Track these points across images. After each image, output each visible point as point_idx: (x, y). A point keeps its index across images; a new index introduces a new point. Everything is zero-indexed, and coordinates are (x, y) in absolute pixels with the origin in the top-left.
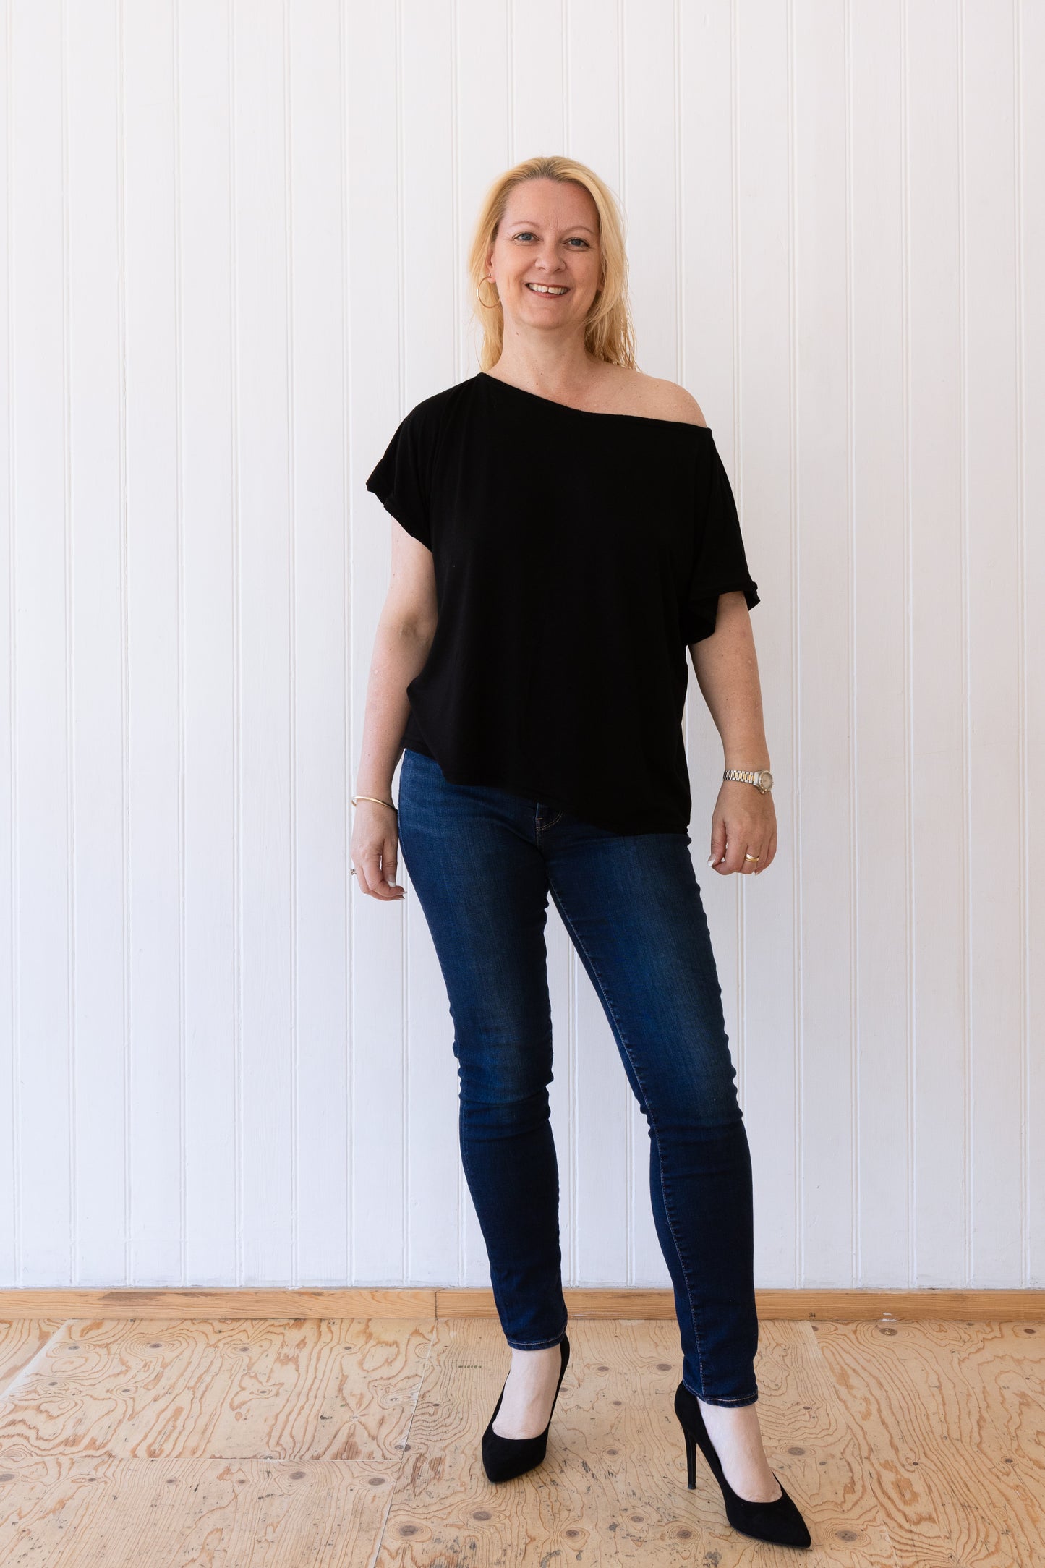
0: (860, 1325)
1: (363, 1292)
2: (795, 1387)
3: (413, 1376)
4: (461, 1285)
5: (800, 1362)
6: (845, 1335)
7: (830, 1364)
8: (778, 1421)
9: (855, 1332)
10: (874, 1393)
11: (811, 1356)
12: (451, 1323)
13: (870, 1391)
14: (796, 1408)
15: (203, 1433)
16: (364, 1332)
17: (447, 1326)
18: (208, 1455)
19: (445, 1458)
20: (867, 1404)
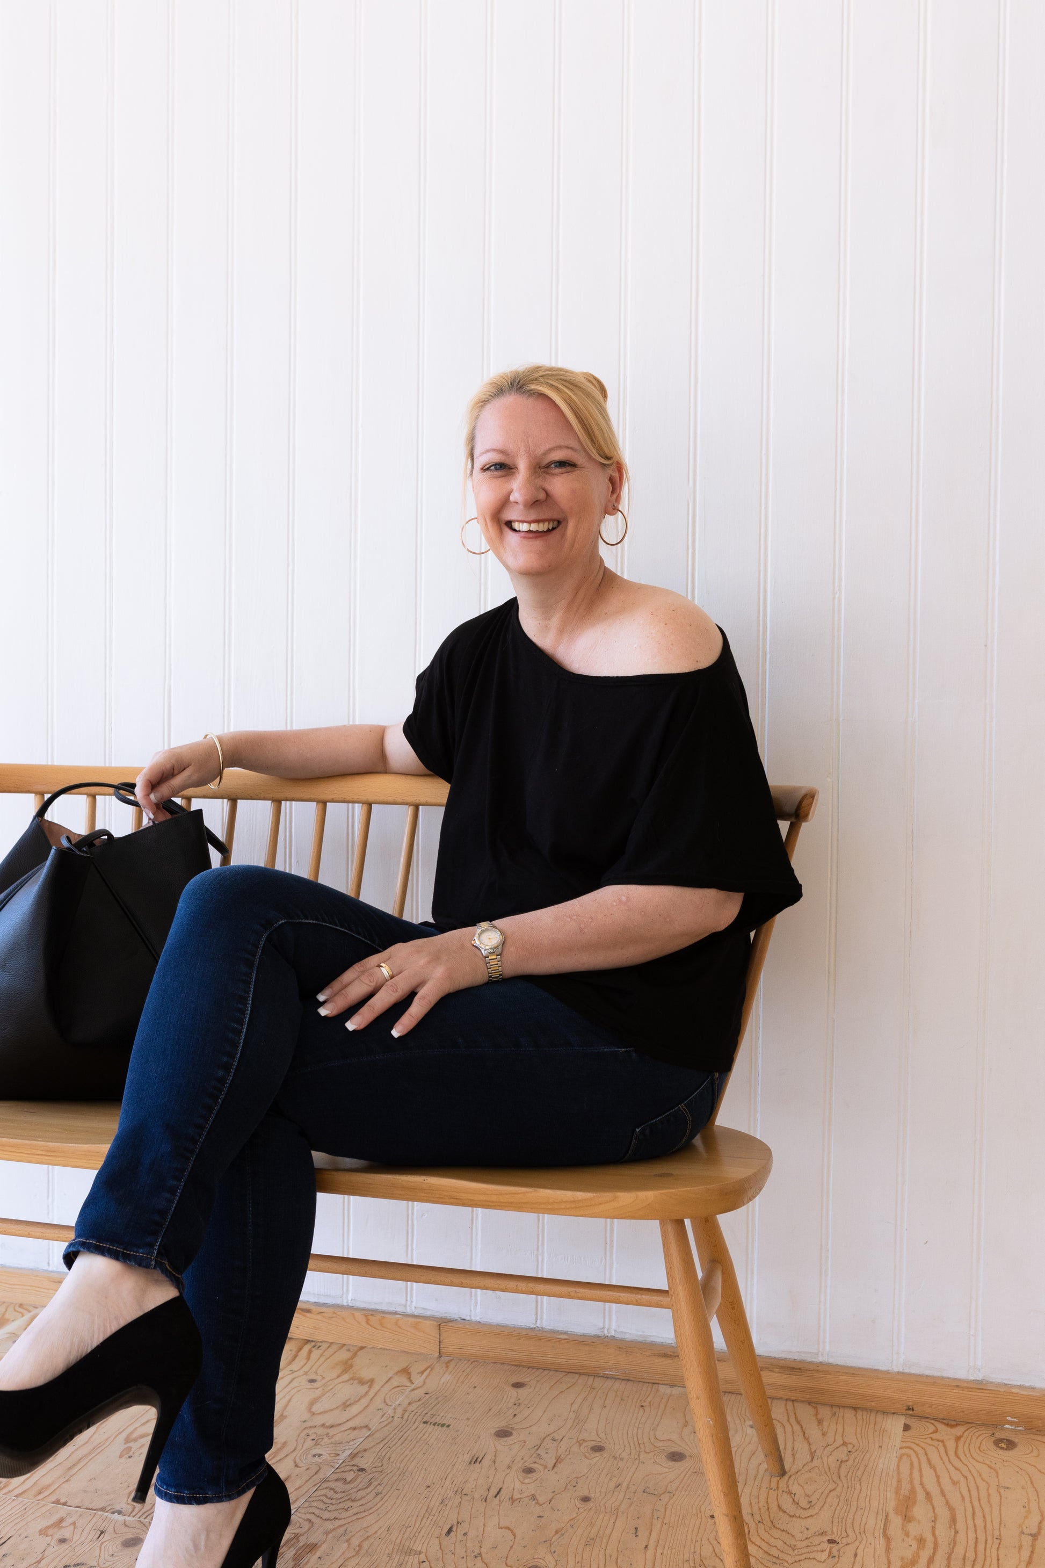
0: (973, 1429)
1: (357, 1314)
2: (833, 1508)
3: (361, 1428)
4: (473, 1318)
5: (859, 1473)
6: (943, 1441)
7: (899, 1481)
8: (782, 1556)
9: (958, 1439)
10: (937, 1533)
11: (881, 1466)
12: (452, 1365)
13: (934, 1528)
14: (817, 1540)
15: (70, 1468)
16: (346, 1363)
17: (447, 1367)
18: (53, 1498)
19: (321, 1545)
20: (918, 1548)
